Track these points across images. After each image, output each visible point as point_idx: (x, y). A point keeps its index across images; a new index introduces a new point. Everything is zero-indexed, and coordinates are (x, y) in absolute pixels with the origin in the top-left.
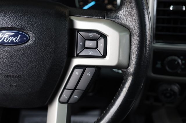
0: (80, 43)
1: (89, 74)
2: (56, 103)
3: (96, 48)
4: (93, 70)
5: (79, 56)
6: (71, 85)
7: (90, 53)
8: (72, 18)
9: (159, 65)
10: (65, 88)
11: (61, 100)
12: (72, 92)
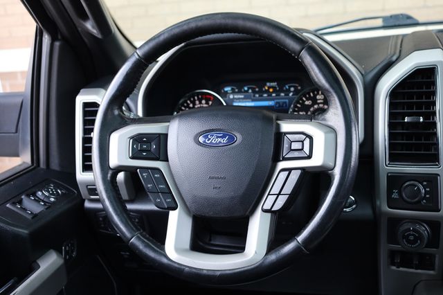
0: (286, 146)
1: (295, 176)
2: (259, 212)
3: (302, 149)
4: (300, 171)
5: (285, 159)
6: (276, 190)
7: (296, 154)
8: (279, 122)
9: (395, 196)
10: (269, 194)
11: (265, 207)
12: (275, 198)
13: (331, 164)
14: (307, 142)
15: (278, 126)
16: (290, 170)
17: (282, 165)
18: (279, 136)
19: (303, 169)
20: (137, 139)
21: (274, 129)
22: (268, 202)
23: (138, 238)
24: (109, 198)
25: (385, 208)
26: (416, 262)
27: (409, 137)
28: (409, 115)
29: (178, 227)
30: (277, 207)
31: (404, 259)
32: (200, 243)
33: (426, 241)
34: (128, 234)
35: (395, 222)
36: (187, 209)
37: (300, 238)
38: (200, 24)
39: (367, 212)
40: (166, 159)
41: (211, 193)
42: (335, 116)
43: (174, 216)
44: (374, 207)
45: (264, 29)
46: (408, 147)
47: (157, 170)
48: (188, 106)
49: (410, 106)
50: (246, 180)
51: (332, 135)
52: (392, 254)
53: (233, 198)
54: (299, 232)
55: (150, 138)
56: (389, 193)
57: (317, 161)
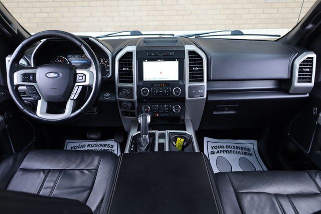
0: (78, 78)
1: (80, 88)
2: (70, 100)
3: (83, 79)
5: (77, 82)
6: (75, 92)
7: (81, 81)
10: (72, 94)
12: (75, 95)
13: (91, 84)
14: (84, 77)
15: (76, 71)
16: (79, 86)
17: (77, 84)
18: (76, 74)
19: (83, 86)
20: (24, 75)
21: (73, 72)
22: (72, 97)
23: (27, 110)
24: (15, 95)
25: (118, 98)
26: (129, 114)
27: (126, 75)
28: (124, 67)
29: (41, 105)
30: (75, 98)
31: (126, 114)
32: (50, 111)
33: (130, 108)
34: (22, 108)
35: (121, 102)
36: (45, 100)
37: (82, 108)
38: (45, 34)
39: (114, 99)
40: (36, 82)
41: (53, 94)
42: (93, 69)
43: (40, 102)
44: (116, 98)
45: (68, 37)
46: (126, 78)
47: (33, 86)
48: (55, 62)
49: (126, 65)
50: (64, 90)
51: (92, 75)
52: (123, 112)
53: (60, 95)
54: (82, 107)
55: (29, 74)
56: (119, 93)
57: (87, 83)
